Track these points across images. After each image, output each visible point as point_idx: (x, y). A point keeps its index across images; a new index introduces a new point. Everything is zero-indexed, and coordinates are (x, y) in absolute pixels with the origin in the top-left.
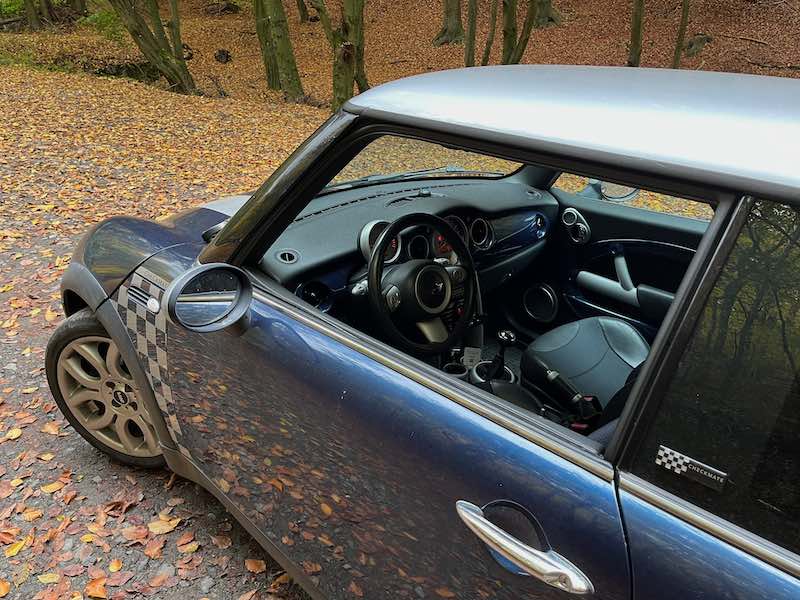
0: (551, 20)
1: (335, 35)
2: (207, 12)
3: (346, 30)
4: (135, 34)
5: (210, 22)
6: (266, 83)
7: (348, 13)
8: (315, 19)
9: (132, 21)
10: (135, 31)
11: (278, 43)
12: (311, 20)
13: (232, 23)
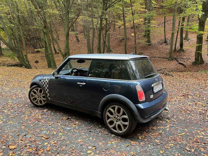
0: (110, 51)
1: (64, 55)
2: (32, 53)
3: (66, 54)
4: (18, 58)
5: (33, 55)
6: (47, 67)
7: (66, 51)
8: (59, 53)
9: (17, 55)
10: (18, 57)
11: (51, 58)
12: (57, 53)
13: (39, 55)
